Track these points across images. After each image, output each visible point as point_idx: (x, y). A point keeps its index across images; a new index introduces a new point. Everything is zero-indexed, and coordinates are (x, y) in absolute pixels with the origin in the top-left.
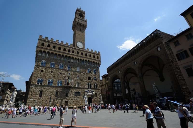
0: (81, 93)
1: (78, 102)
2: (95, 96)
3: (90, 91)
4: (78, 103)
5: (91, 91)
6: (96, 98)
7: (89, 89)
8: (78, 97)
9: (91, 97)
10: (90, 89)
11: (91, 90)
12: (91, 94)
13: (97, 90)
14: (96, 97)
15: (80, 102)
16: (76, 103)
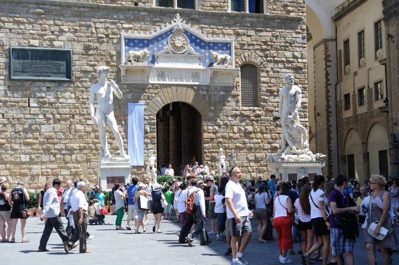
0: (79, 64)
1: (48, 151)
2: (239, 92)
3: (180, 41)
4: (45, 158)
5: (195, 40)
6: (246, 110)
7: (172, 15)
8: (51, 98)
9: (188, 98)
10: (178, 23)
11: (195, 30)
12: (195, 74)
13: (267, 35)
14: (254, 99)
15: (71, 151)
16: (25, 158)
